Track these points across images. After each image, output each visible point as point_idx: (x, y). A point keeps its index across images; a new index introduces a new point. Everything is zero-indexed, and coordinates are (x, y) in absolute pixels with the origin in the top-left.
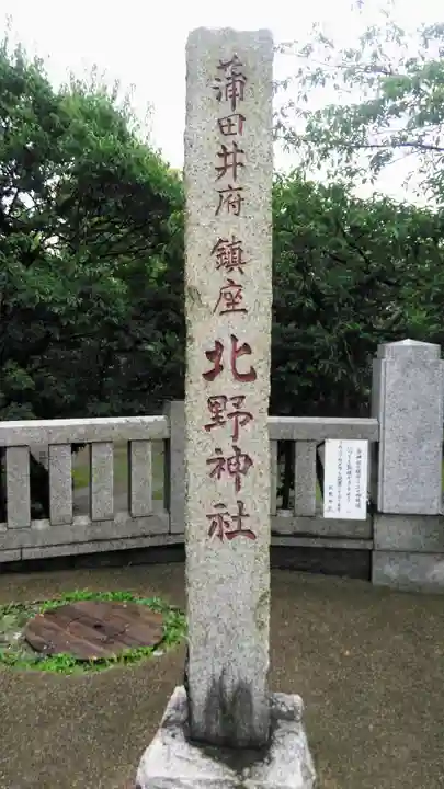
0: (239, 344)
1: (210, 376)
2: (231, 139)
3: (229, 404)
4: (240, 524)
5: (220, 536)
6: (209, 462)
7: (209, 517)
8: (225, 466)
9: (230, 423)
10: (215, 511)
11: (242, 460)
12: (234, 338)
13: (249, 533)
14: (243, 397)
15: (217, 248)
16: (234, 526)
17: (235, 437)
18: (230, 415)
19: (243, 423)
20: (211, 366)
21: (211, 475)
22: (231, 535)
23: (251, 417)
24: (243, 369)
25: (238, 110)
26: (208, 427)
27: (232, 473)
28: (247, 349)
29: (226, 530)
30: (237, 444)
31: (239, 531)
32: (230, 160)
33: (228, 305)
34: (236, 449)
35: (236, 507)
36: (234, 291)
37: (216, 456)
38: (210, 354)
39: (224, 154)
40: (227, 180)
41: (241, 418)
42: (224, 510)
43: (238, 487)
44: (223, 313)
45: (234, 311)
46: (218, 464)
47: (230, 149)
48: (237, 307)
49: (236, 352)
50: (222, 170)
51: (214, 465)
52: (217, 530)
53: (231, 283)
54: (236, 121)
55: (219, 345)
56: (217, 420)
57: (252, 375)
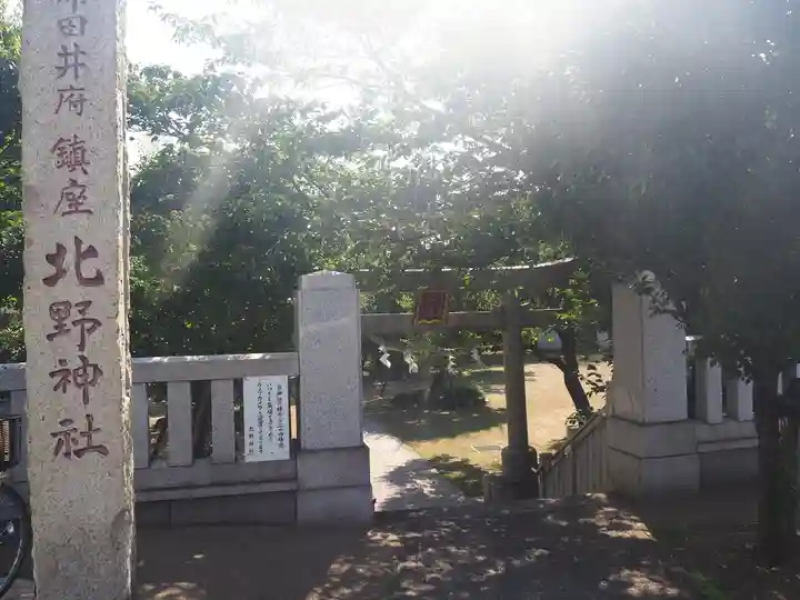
0: (84, 247)
1: (50, 281)
2: (73, 40)
3: (74, 311)
4: (90, 440)
5: (67, 454)
6: (52, 374)
7: (54, 435)
8: (71, 378)
9: (76, 331)
10: (60, 428)
11: (90, 370)
12: (78, 242)
13: (102, 450)
14: (90, 302)
15: (58, 147)
16: (83, 443)
17: (82, 347)
18: (75, 323)
19: (90, 330)
20: (52, 270)
21: (55, 389)
22: (79, 453)
23: (99, 324)
24: (89, 273)
25: (78, 13)
26: (50, 337)
27: (79, 385)
28: (92, 252)
29: (73, 448)
30: (85, 354)
31: (90, 448)
32: (71, 60)
33: (70, 206)
34: (83, 358)
35: (85, 421)
36: (77, 191)
37: (59, 367)
38: (51, 259)
39: (65, 54)
40: (69, 79)
41: (88, 325)
42: (71, 427)
43: (86, 399)
44: (64, 214)
45: (77, 211)
46: (62, 376)
47: (72, 49)
48: (80, 208)
49: (81, 256)
50: (62, 70)
51: (57, 379)
52: (64, 449)
53: (74, 183)
54: (76, 22)
55: (61, 248)
56: (60, 329)
57: (98, 279)
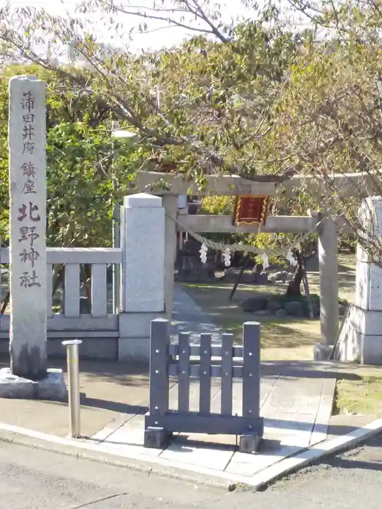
0: (33, 206)
1: (21, 219)
2: (28, 123)
3: (29, 230)
4: (34, 280)
5: (26, 286)
6: (21, 255)
7: (20, 278)
8: (27, 257)
9: (30, 238)
10: (23, 275)
11: (35, 254)
12: (31, 204)
13: (38, 285)
14: (35, 227)
15: (24, 167)
16: (31, 282)
17: (32, 245)
18: (29, 235)
19: (35, 239)
20: (21, 215)
21: (22, 260)
22: (30, 285)
23: (38, 236)
24: (35, 216)
25: (31, 113)
26: (20, 240)
27: (30, 259)
28: (36, 208)
29: (28, 283)
30: (33, 247)
31: (34, 284)
32: (28, 132)
33: (28, 190)
34: (32, 249)
35: (33, 273)
36: (30, 184)
37: (24, 252)
38: (20, 210)
39: (26, 130)
40: (27, 139)
41: (34, 236)
42: (27, 275)
43: (33, 266)
44: (26, 193)
45: (31, 192)
46: (24, 256)
47: (28, 128)
49: (32, 210)
50: (25, 136)
51: (22, 256)
52: (24, 284)
53: (30, 181)
54: (30, 117)
55: (25, 207)
56: (24, 238)
57: (38, 219)
